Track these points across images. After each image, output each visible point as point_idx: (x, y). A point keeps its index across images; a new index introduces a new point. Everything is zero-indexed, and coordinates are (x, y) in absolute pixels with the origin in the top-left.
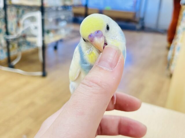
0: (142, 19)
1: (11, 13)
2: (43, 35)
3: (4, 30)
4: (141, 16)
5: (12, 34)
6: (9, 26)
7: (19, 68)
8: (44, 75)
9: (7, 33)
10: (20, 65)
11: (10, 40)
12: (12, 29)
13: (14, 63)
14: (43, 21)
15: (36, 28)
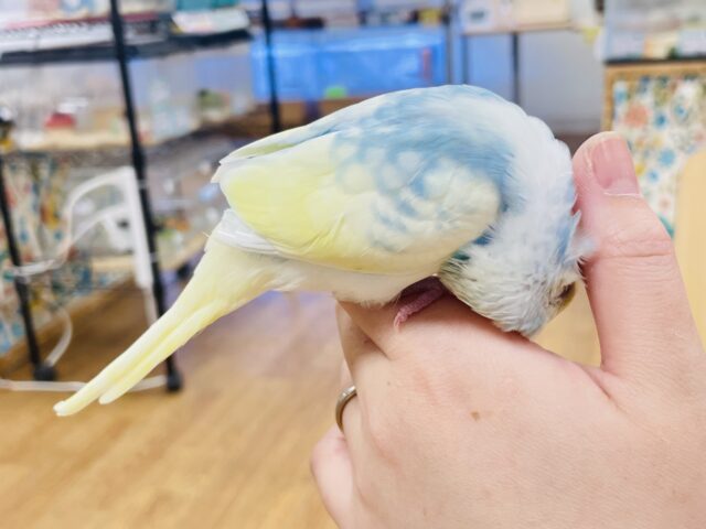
2: (152, 247)
5: (31, 260)
6: (17, 230)
8: (174, 386)
9: (15, 256)
10: (73, 366)
11: (28, 281)
12: (24, 237)
13: (53, 358)
14: (144, 196)
15: (124, 225)
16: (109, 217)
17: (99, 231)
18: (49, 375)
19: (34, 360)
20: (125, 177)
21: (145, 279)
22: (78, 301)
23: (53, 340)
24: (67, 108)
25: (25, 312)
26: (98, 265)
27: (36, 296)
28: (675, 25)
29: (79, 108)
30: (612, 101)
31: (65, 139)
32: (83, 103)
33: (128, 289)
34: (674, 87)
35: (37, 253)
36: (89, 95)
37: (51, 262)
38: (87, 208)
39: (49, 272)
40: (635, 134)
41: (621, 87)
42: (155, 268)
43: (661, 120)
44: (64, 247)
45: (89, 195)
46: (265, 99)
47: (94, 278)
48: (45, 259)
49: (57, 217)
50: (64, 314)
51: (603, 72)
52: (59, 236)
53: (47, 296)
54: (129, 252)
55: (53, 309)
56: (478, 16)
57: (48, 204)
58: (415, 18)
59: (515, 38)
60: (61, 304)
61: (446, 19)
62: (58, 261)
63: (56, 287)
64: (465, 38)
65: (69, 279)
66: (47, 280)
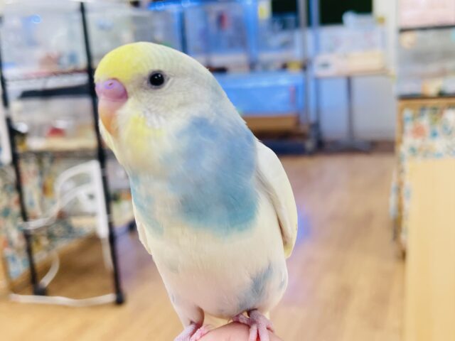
0: (316, 126)
1: (28, 168)
2: (109, 211)
3: (16, 209)
4: (312, 118)
5: (35, 217)
6: (27, 200)
7: (58, 293)
8: (120, 301)
9: (24, 216)
10: (59, 286)
11: (32, 233)
12: (32, 204)
13: (46, 281)
14: (105, 180)
15: (91, 197)
16: (82, 193)
17: (76, 202)
18: (42, 292)
19: (33, 282)
20: (93, 167)
21: (103, 232)
22: (63, 245)
23: (46, 269)
24: (61, 124)
25: (29, 251)
26: (76, 222)
27: (37, 241)
28: (443, 74)
29: (69, 125)
30: (402, 122)
31: (58, 144)
32: (71, 122)
33: (93, 239)
34: (441, 113)
35: (39, 213)
36: (76, 116)
37: (46, 219)
38: (69, 186)
39: (47, 227)
40: (417, 142)
41: (408, 113)
42: (111, 225)
43: (434, 134)
44: (54, 211)
45: (72, 178)
47: (75, 230)
48: (43, 217)
49: (52, 190)
50: (55, 254)
51: (396, 104)
52: (54, 203)
53: (44, 242)
54: (94, 215)
55: (48, 249)
56: (325, 65)
57: (48, 183)
58: (285, 67)
59: (349, 80)
60: (53, 247)
61: (305, 67)
62: (51, 219)
63: (51, 236)
64: (318, 80)
65: (58, 230)
66: (44, 232)
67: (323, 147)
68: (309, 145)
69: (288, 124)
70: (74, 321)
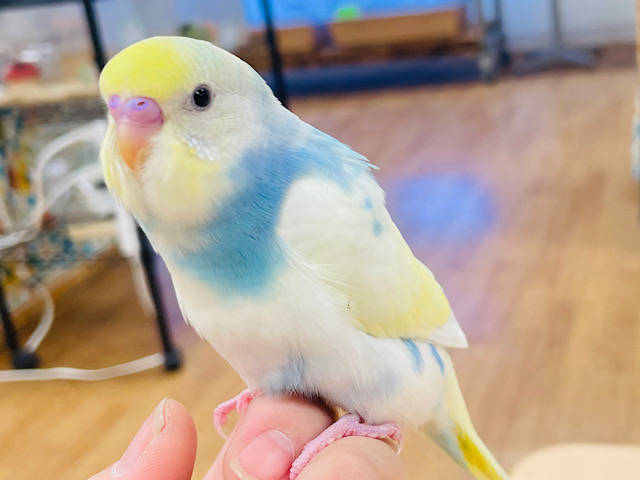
0: (496, 26)
4: (489, 14)
8: (172, 365)
13: (34, 343)
15: (101, 186)
16: (84, 179)
17: (74, 195)
18: (31, 362)
19: (11, 346)
21: (130, 247)
22: (57, 275)
23: (33, 322)
24: (29, 56)
26: (76, 233)
27: (10, 273)
29: (44, 56)
31: (29, 93)
32: (48, 50)
33: (113, 259)
35: (8, 224)
36: (55, 39)
37: (23, 233)
38: (59, 169)
39: (22, 245)
44: (36, 215)
45: (61, 154)
46: (258, 26)
47: (76, 247)
48: (16, 229)
49: (27, 181)
50: (44, 292)
52: (32, 202)
53: (22, 273)
54: (110, 217)
55: (31, 286)
57: (17, 166)
60: (39, 280)
62: (31, 231)
63: (32, 262)
65: (47, 250)
66: (20, 254)
67: (510, 65)
68: (486, 62)
69: (446, 28)
70: (94, 406)
